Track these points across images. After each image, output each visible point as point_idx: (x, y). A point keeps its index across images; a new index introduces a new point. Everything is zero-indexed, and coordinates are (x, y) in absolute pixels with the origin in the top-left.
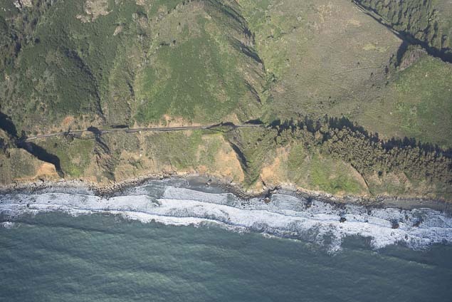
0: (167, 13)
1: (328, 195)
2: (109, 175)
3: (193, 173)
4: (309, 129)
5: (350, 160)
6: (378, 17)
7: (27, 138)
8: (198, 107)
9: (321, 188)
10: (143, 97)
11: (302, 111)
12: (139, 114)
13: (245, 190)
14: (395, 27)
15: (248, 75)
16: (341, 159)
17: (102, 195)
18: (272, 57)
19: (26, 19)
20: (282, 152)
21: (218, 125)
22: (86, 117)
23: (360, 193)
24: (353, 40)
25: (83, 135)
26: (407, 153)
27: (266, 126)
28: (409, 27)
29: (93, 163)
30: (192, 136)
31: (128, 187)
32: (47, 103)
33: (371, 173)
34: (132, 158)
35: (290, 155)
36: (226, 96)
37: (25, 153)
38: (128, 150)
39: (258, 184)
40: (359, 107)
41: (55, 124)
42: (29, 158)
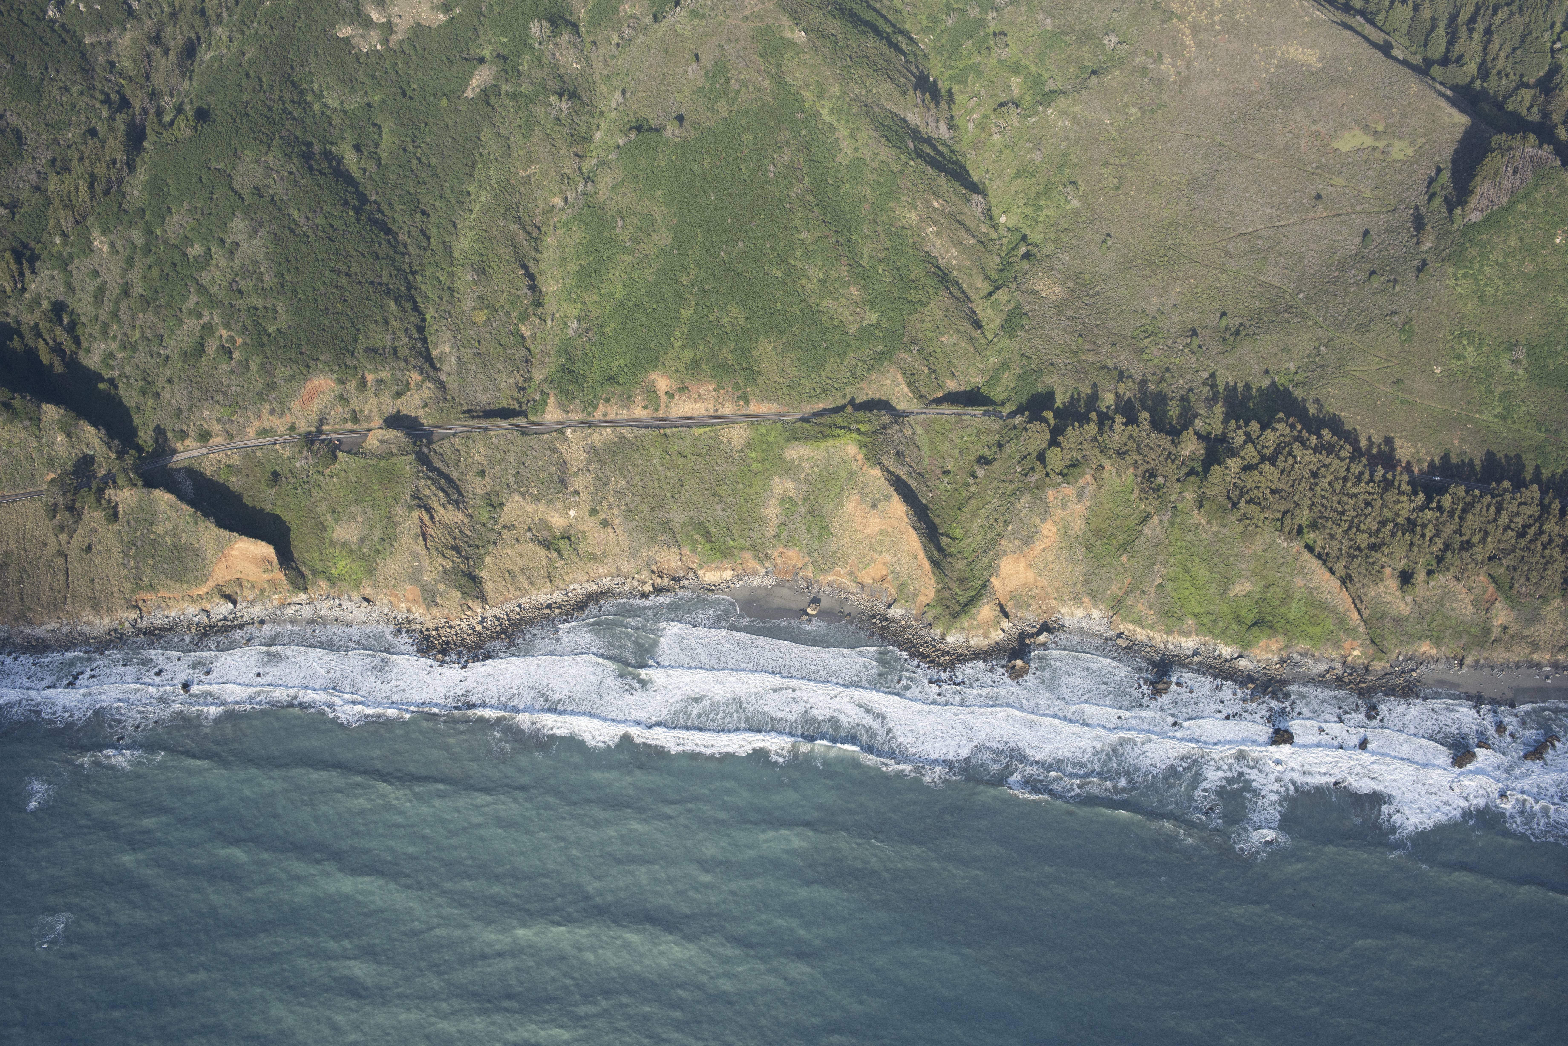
0: (648, 20)
1: (1226, 651)
2: (464, 581)
3: (755, 574)
4: (1159, 424)
5: (1300, 531)
6: (1379, 37)
7: (174, 452)
8: (769, 347)
9: (1202, 628)
10: (574, 310)
11: (1125, 360)
12: (563, 369)
13: (937, 632)
14: (1436, 70)
15: (938, 233)
16: (1268, 528)
17: (444, 652)
18: (1018, 175)
19: (156, 39)
20: (1065, 503)
21: (843, 408)
22: (380, 382)
23: (1337, 645)
24: (1299, 115)
25: (372, 442)
26: (1499, 509)
27: (1006, 410)
28: (1484, 72)
29: (408, 541)
30: (750, 445)
31: (531, 622)
32: (239, 334)
33: (1375, 577)
34: (542, 523)
35: (1092, 515)
36: (864, 306)
37: (170, 506)
38: (529, 497)
39: (986, 612)
40: (1324, 350)
41: (271, 403)
42: (186, 522)
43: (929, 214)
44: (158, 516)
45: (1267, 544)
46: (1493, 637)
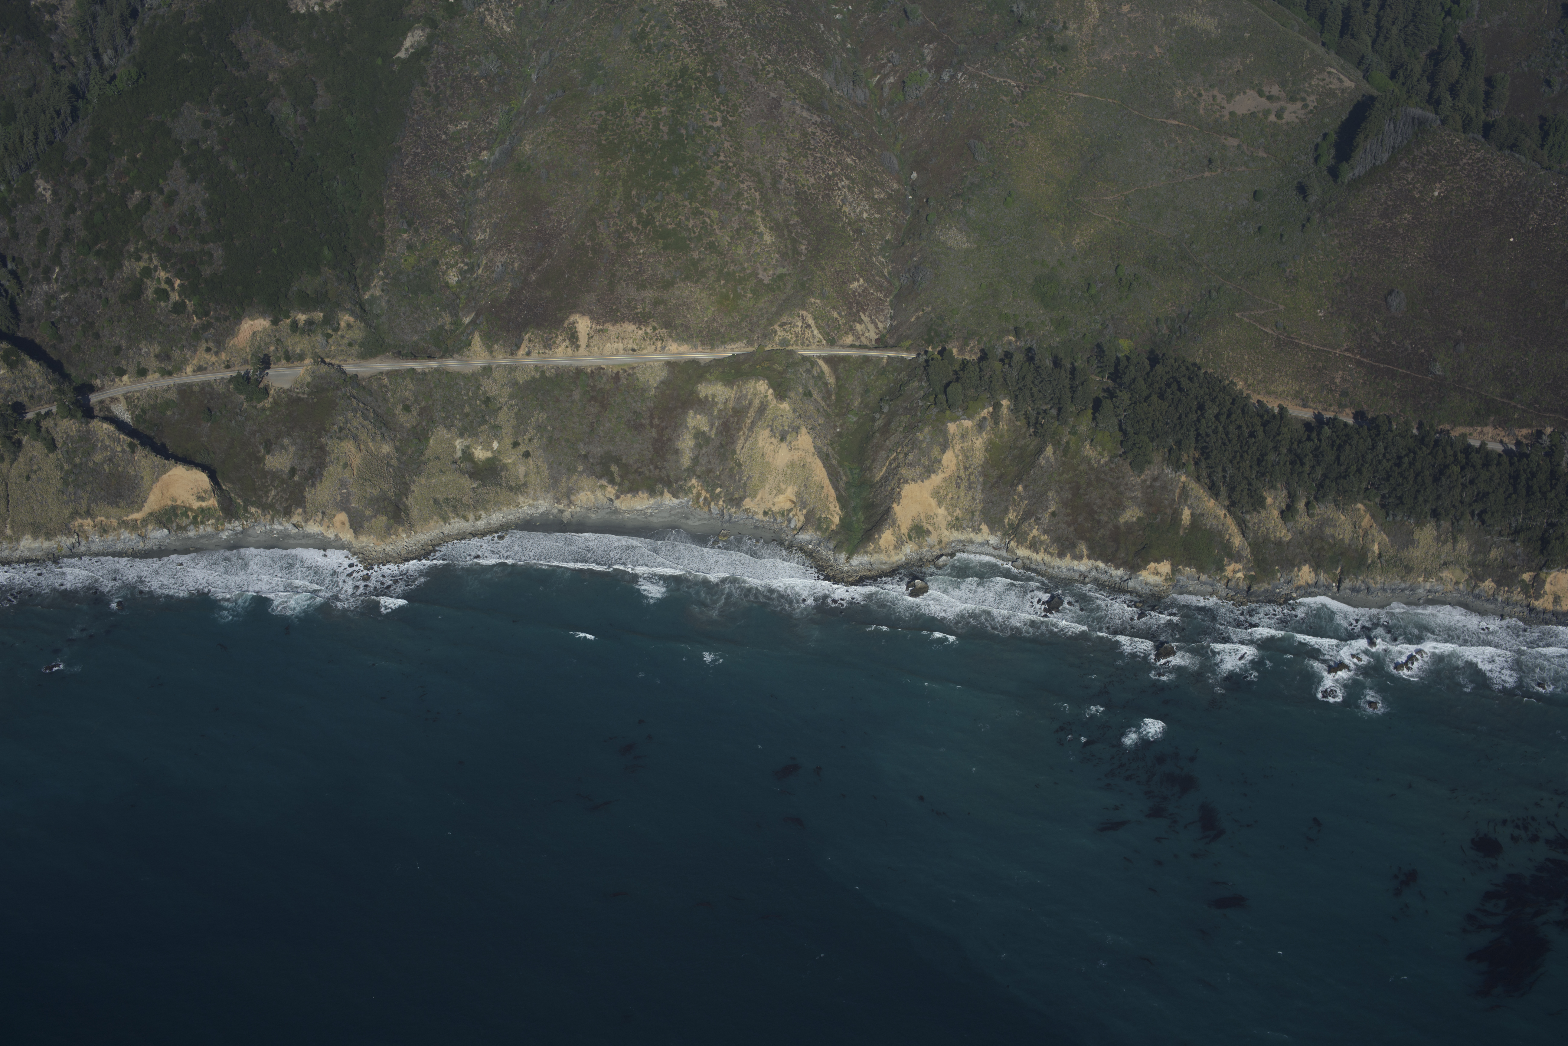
1: (1116, 574)
2: (391, 508)
8: (685, 293)
9: (1094, 553)
13: (843, 556)
15: (850, 188)
16: (1157, 459)
20: (964, 433)
22: (311, 322)
23: (1222, 569)
25: (304, 378)
29: (338, 469)
30: (666, 382)
32: (178, 275)
33: (1259, 504)
34: (467, 455)
35: (990, 447)
36: (777, 256)
37: (109, 436)
38: (454, 429)
39: (887, 537)
40: (1214, 294)
41: (207, 342)
42: (123, 451)
43: (842, 170)
44: (97, 446)
45: (1156, 473)
46: (1369, 561)
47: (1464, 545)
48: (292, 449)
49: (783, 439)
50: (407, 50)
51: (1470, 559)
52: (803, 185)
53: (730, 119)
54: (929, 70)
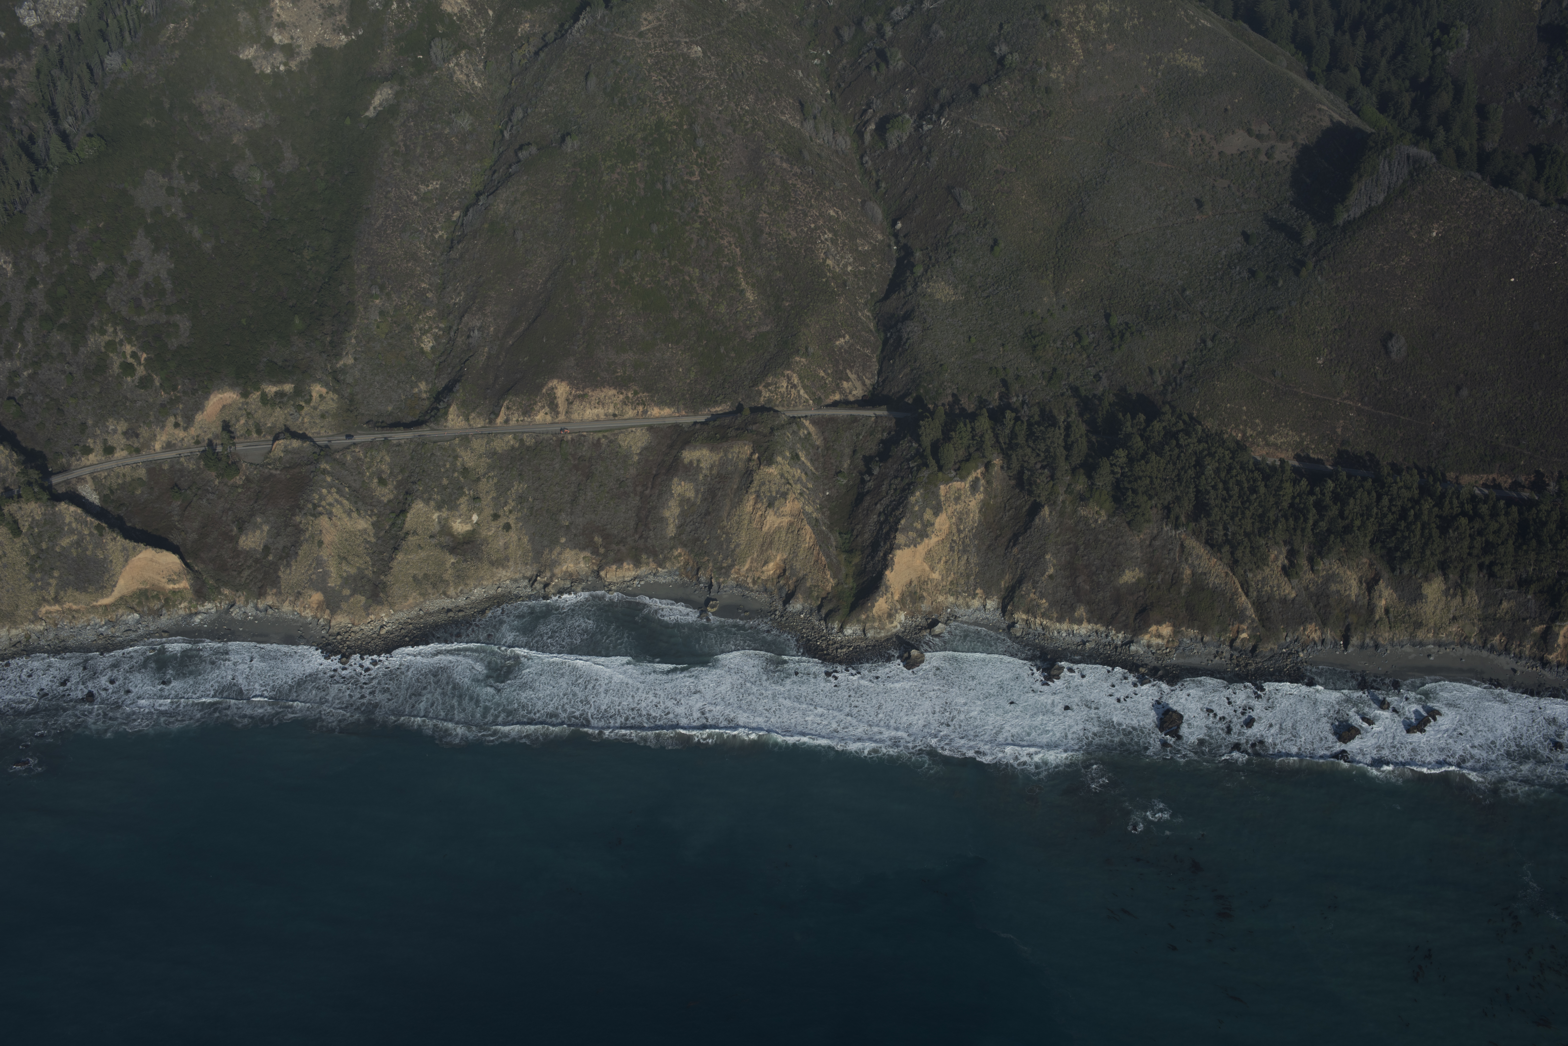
1: (1118, 637)
2: (368, 586)
7: (80, 466)
8: (666, 354)
9: (1094, 616)
11: (1016, 359)
13: (834, 625)
16: (1156, 516)
20: (957, 495)
22: (282, 394)
23: (1226, 629)
24: (1185, 119)
25: (276, 452)
30: (649, 448)
32: (143, 349)
33: (1261, 561)
34: (445, 529)
35: (984, 507)
36: (760, 313)
37: (76, 519)
38: (432, 503)
39: (881, 605)
40: (1210, 344)
41: (175, 416)
42: (91, 534)
43: (825, 222)
44: (63, 529)
45: (1155, 532)
46: (1377, 617)
47: (1473, 598)
48: (266, 528)
49: (770, 505)
50: (375, 108)
51: (1480, 612)
52: (785, 239)
53: (709, 172)
54: (911, 116)
